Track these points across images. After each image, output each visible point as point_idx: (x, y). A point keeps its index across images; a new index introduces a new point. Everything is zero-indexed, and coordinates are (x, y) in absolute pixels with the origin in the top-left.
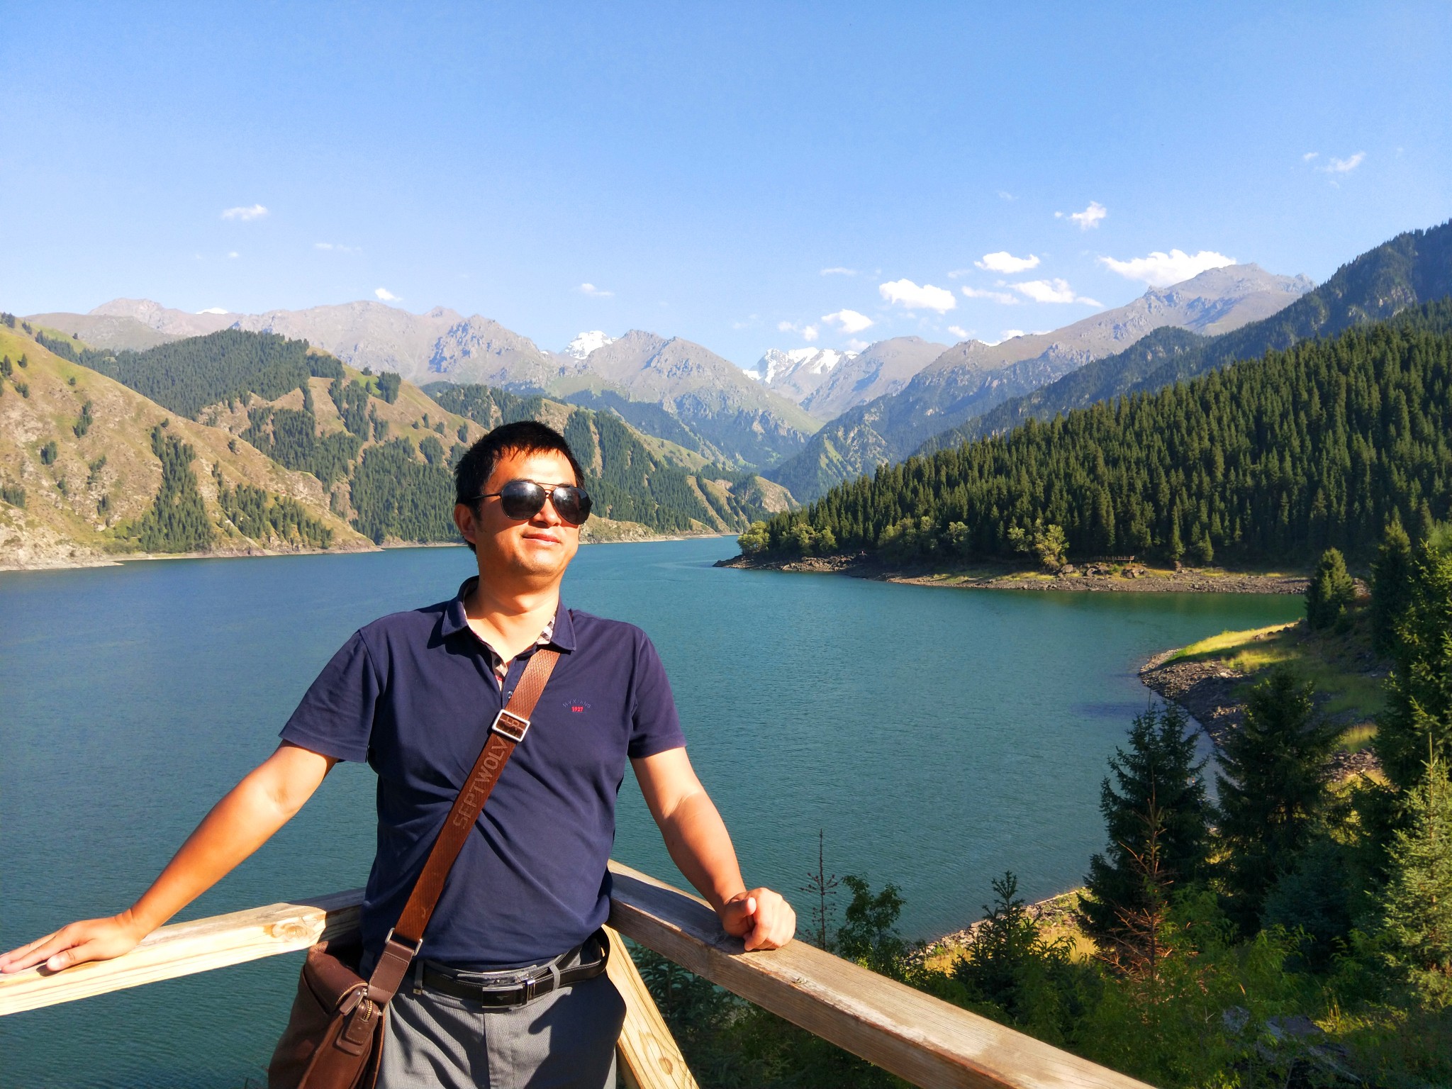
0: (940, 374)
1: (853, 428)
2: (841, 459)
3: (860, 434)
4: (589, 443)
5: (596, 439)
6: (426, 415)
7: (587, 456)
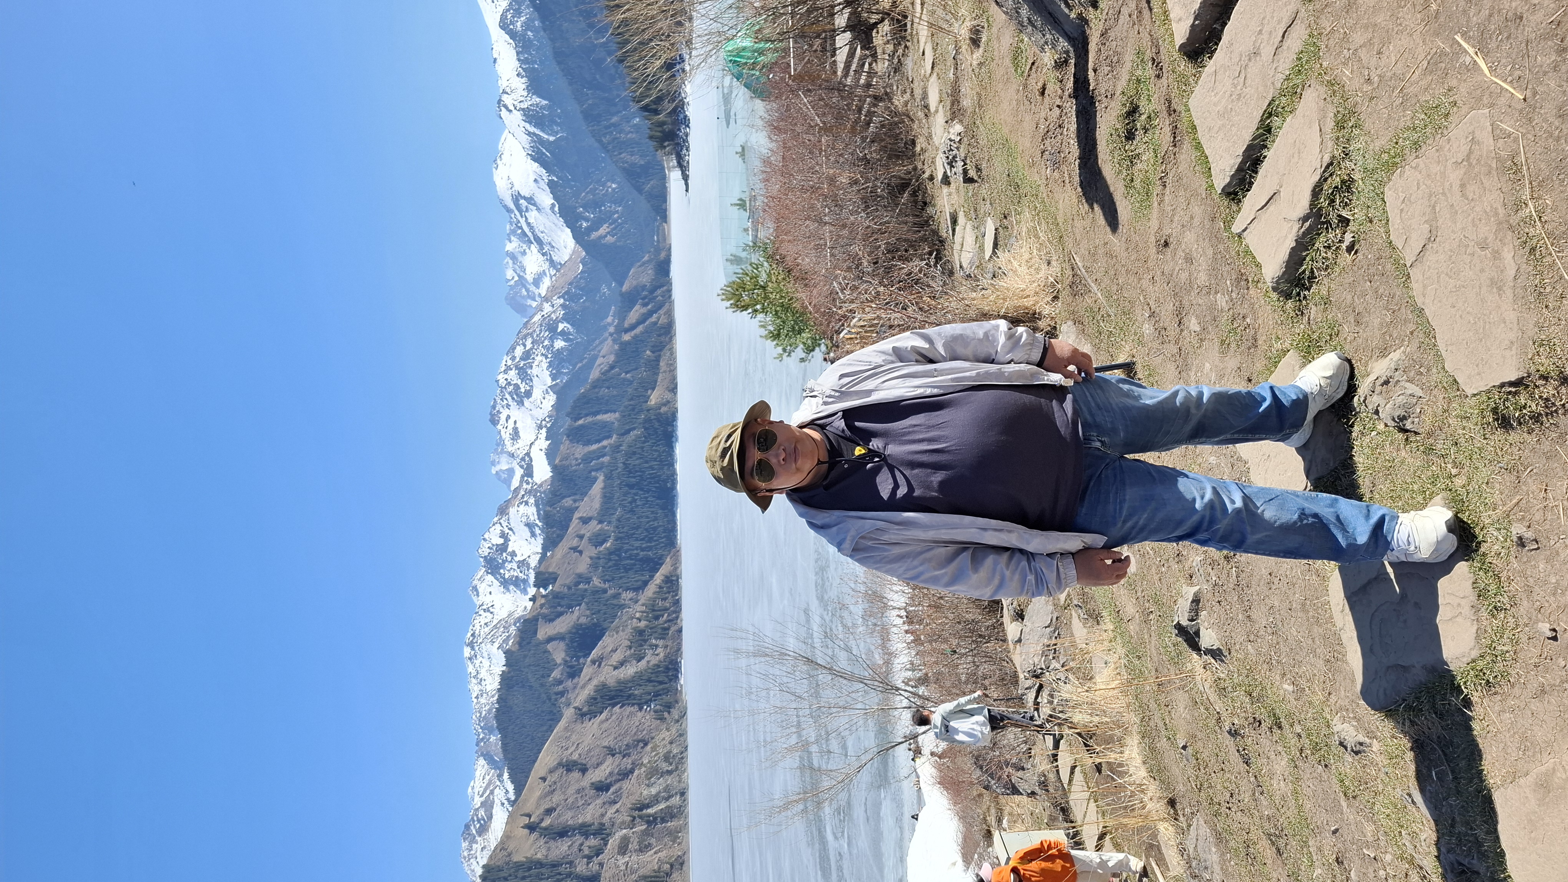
4: (595, 424)
5: (590, 419)
6: (571, 549)
7: (605, 425)
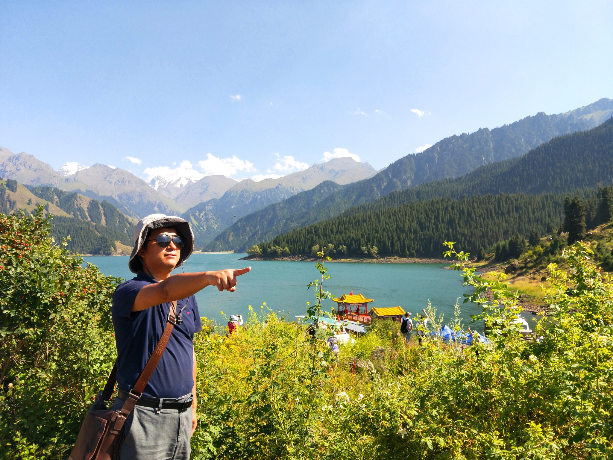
0: (237, 192)
1: (202, 212)
2: (197, 224)
3: (206, 214)
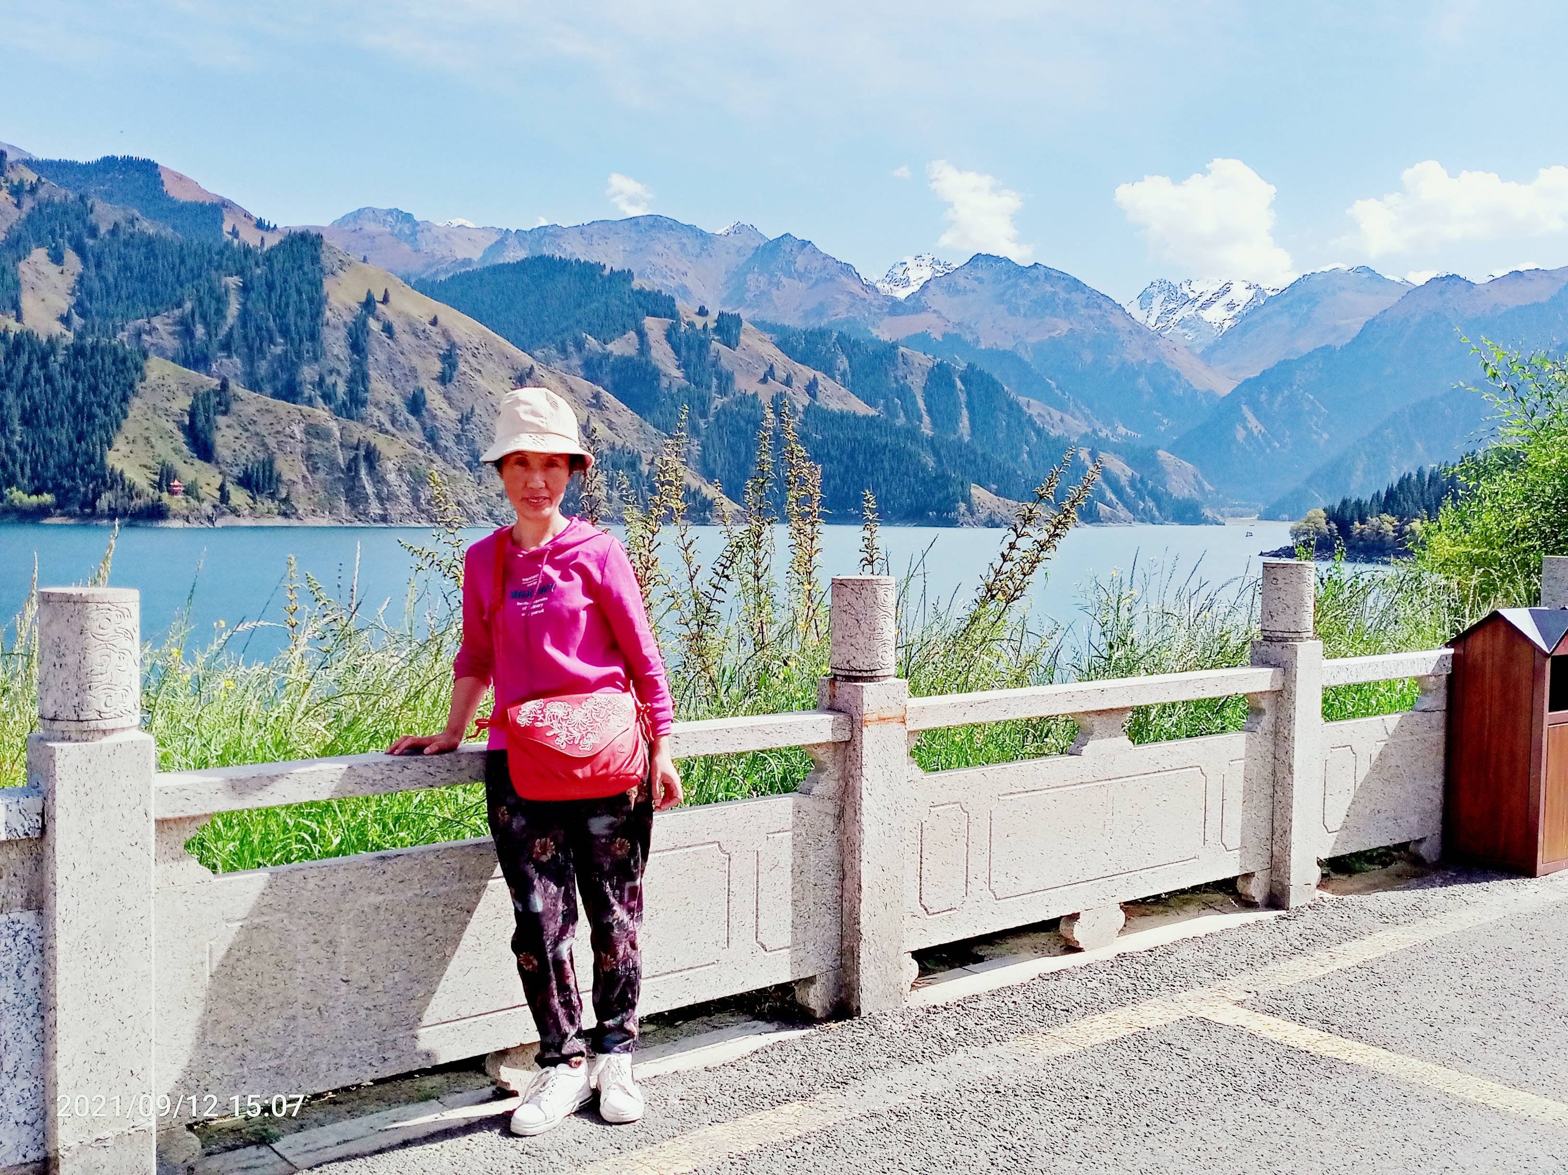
1: (1281, 391)
2: (1264, 430)
3: (1292, 398)
4: (955, 404)
5: (963, 398)
6: (772, 365)
7: (953, 419)
